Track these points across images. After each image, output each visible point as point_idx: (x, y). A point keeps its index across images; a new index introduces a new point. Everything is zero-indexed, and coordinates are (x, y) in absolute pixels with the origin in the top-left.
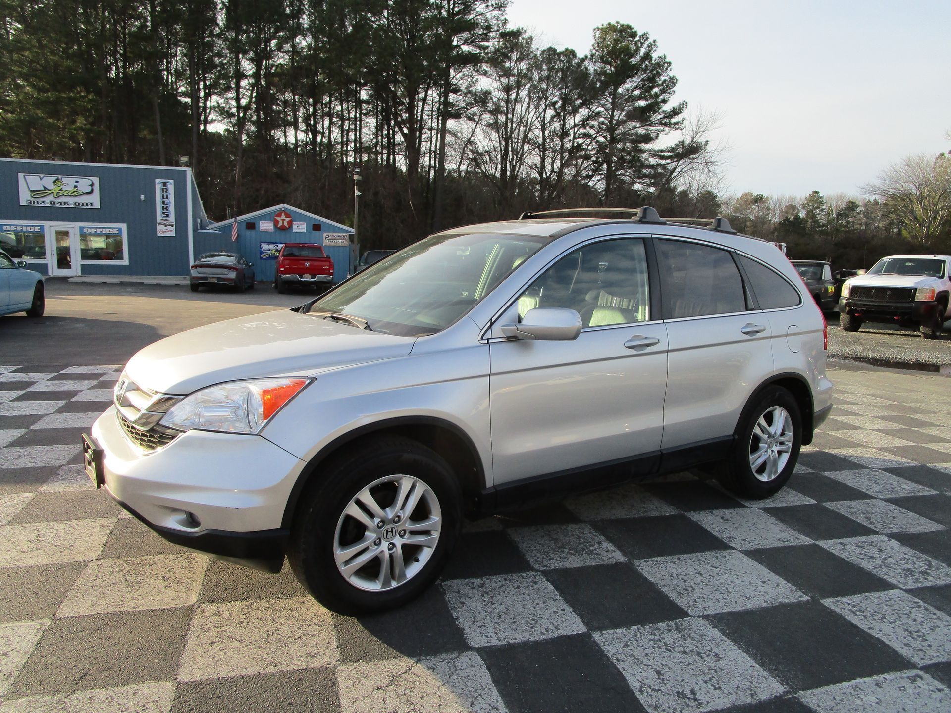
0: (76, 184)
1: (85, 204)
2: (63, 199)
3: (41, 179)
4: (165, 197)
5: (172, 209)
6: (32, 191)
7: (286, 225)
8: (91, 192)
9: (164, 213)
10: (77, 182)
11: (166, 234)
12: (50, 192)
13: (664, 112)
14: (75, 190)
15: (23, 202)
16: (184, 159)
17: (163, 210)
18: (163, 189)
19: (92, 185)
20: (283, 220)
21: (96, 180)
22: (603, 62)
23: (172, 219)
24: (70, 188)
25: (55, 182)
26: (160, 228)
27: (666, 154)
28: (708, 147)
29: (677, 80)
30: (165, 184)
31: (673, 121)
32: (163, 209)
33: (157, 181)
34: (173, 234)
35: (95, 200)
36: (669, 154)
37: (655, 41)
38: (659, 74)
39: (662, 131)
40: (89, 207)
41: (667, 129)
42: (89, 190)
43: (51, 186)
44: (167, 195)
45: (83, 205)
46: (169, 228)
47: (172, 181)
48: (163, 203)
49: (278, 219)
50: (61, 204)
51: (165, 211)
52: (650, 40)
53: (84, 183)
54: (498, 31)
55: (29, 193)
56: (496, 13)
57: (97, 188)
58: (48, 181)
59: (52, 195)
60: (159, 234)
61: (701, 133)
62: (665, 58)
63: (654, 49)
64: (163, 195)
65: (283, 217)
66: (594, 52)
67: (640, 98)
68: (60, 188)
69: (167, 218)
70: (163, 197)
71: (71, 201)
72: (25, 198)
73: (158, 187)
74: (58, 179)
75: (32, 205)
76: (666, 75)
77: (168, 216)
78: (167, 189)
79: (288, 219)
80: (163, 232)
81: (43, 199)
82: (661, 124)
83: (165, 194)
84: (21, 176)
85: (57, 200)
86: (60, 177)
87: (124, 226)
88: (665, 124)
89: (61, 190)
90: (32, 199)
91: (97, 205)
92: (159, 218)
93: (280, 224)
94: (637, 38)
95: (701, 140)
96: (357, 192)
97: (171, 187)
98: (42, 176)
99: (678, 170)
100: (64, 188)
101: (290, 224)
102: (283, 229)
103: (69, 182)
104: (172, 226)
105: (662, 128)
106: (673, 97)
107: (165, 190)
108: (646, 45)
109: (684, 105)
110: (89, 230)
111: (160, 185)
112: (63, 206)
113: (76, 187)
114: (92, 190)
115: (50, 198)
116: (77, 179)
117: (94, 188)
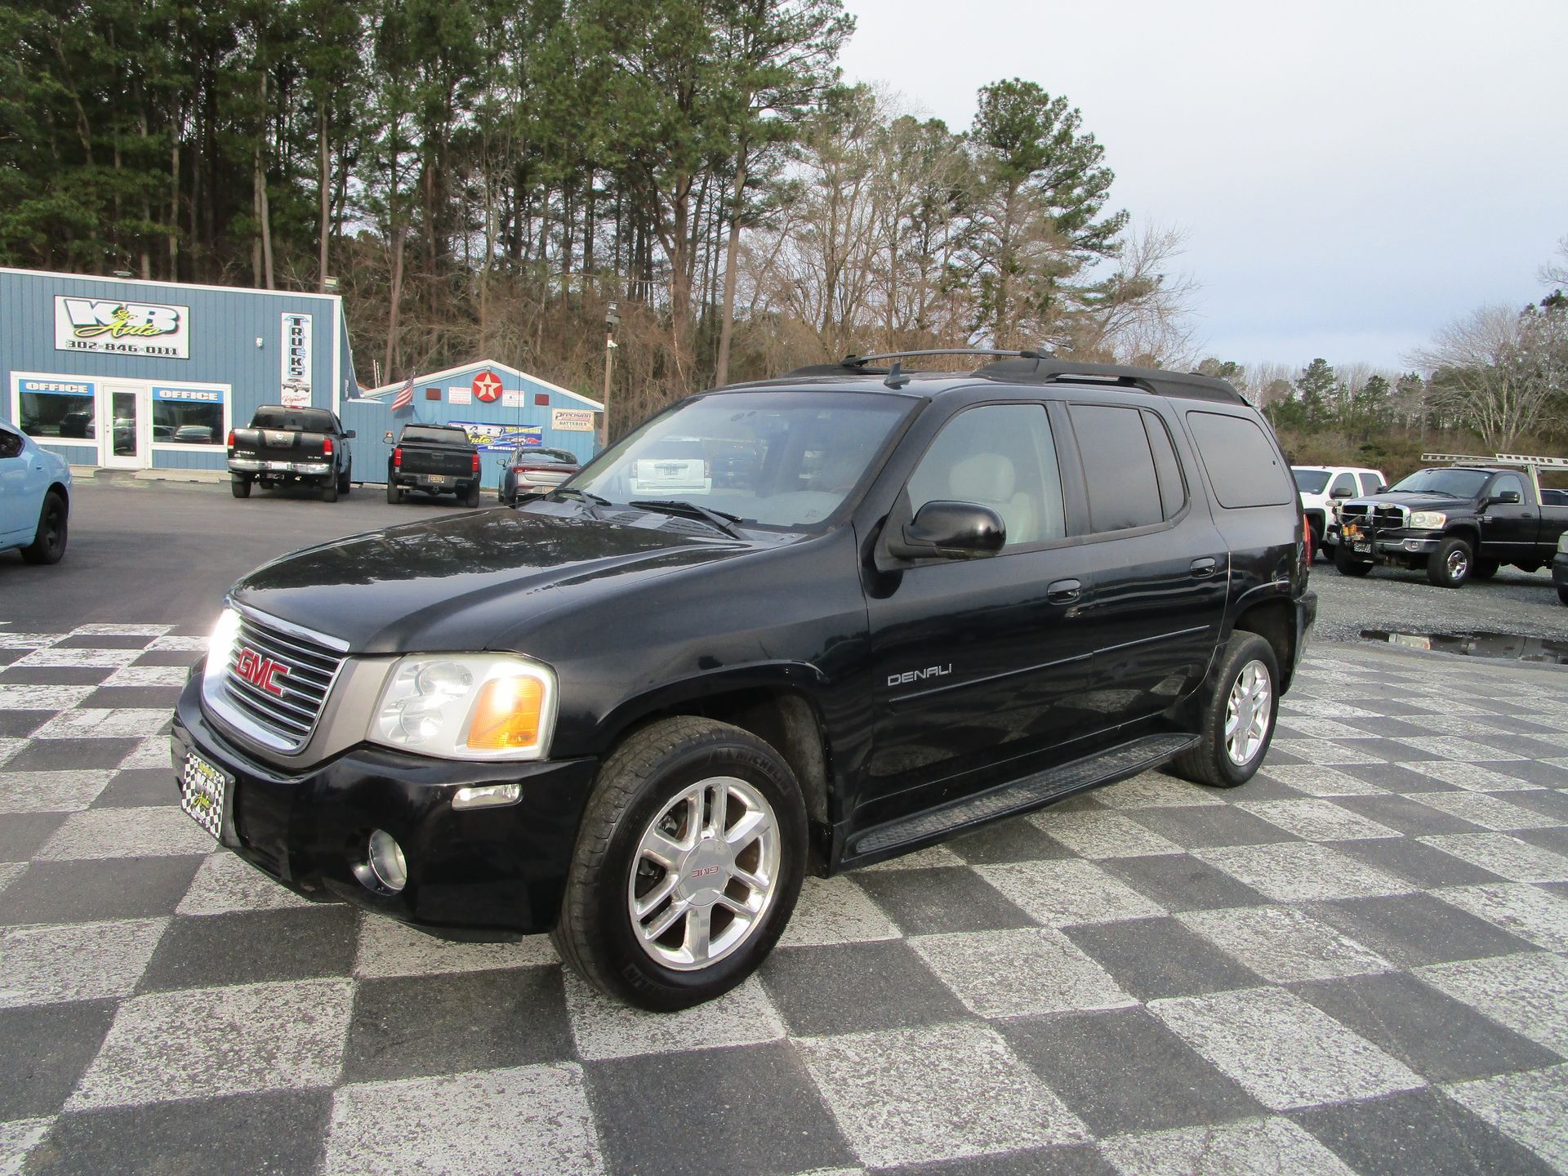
0: (151, 317)
1: (164, 351)
2: (127, 341)
3: (92, 307)
4: (297, 343)
5: (307, 363)
6: (76, 326)
7: (492, 394)
8: (174, 331)
9: (293, 370)
10: (152, 313)
11: (296, 404)
12: (105, 328)
13: (1090, 227)
14: (148, 326)
15: (61, 344)
16: (331, 282)
17: (293, 363)
18: (293, 329)
19: (177, 319)
20: (488, 386)
21: (183, 312)
22: (994, 145)
23: (307, 379)
24: (141, 323)
25: (115, 312)
26: (287, 393)
27: (1091, 295)
28: (1161, 286)
29: (1113, 176)
30: (297, 321)
31: (1106, 242)
32: (293, 361)
33: (285, 316)
34: (308, 404)
35: (180, 344)
36: (1100, 296)
37: (1077, 111)
38: (1083, 167)
39: (1088, 259)
40: (171, 355)
41: (1095, 255)
42: (172, 326)
43: (108, 319)
44: (300, 340)
45: (160, 352)
46: (302, 393)
47: (309, 317)
48: (294, 352)
49: (479, 384)
50: (124, 349)
51: (296, 365)
52: (1070, 109)
53: (163, 317)
54: (826, 87)
55: (72, 329)
56: (822, 57)
57: (184, 324)
58: (104, 311)
59: (108, 335)
60: (284, 403)
61: (1150, 262)
62: (1093, 139)
63: (1077, 123)
64: (294, 340)
65: (488, 381)
66: (979, 126)
67: (1052, 203)
68: (123, 322)
69: (298, 377)
70: (294, 343)
71: (141, 344)
72: (64, 337)
73: (286, 326)
74: (120, 308)
75: (76, 348)
76: (1095, 166)
77: (300, 373)
78: (300, 330)
79: (495, 385)
80: (292, 400)
81: (95, 340)
82: (1086, 246)
83: (297, 337)
84: (59, 300)
85: (117, 343)
86: (124, 304)
87: (226, 389)
88: (1093, 248)
89: (125, 326)
90: (77, 340)
91: (183, 353)
92: (286, 376)
93: (483, 393)
94: (1049, 106)
95: (1151, 273)
96: (611, 343)
97: (307, 328)
98: (94, 301)
99: (1113, 320)
100: (130, 323)
101: (499, 391)
102: (487, 400)
103: (138, 314)
104: (307, 391)
105: (1086, 253)
106: (1106, 203)
107: (296, 332)
108: (1062, 118)
109: (1123, 216)
110: (169, 393)
111: (289, 323)
112: (127, 352)
113: (150, 321)
114: (177, 327)
115: (106, 339)
116: (152, 310)
117: (180, 324)
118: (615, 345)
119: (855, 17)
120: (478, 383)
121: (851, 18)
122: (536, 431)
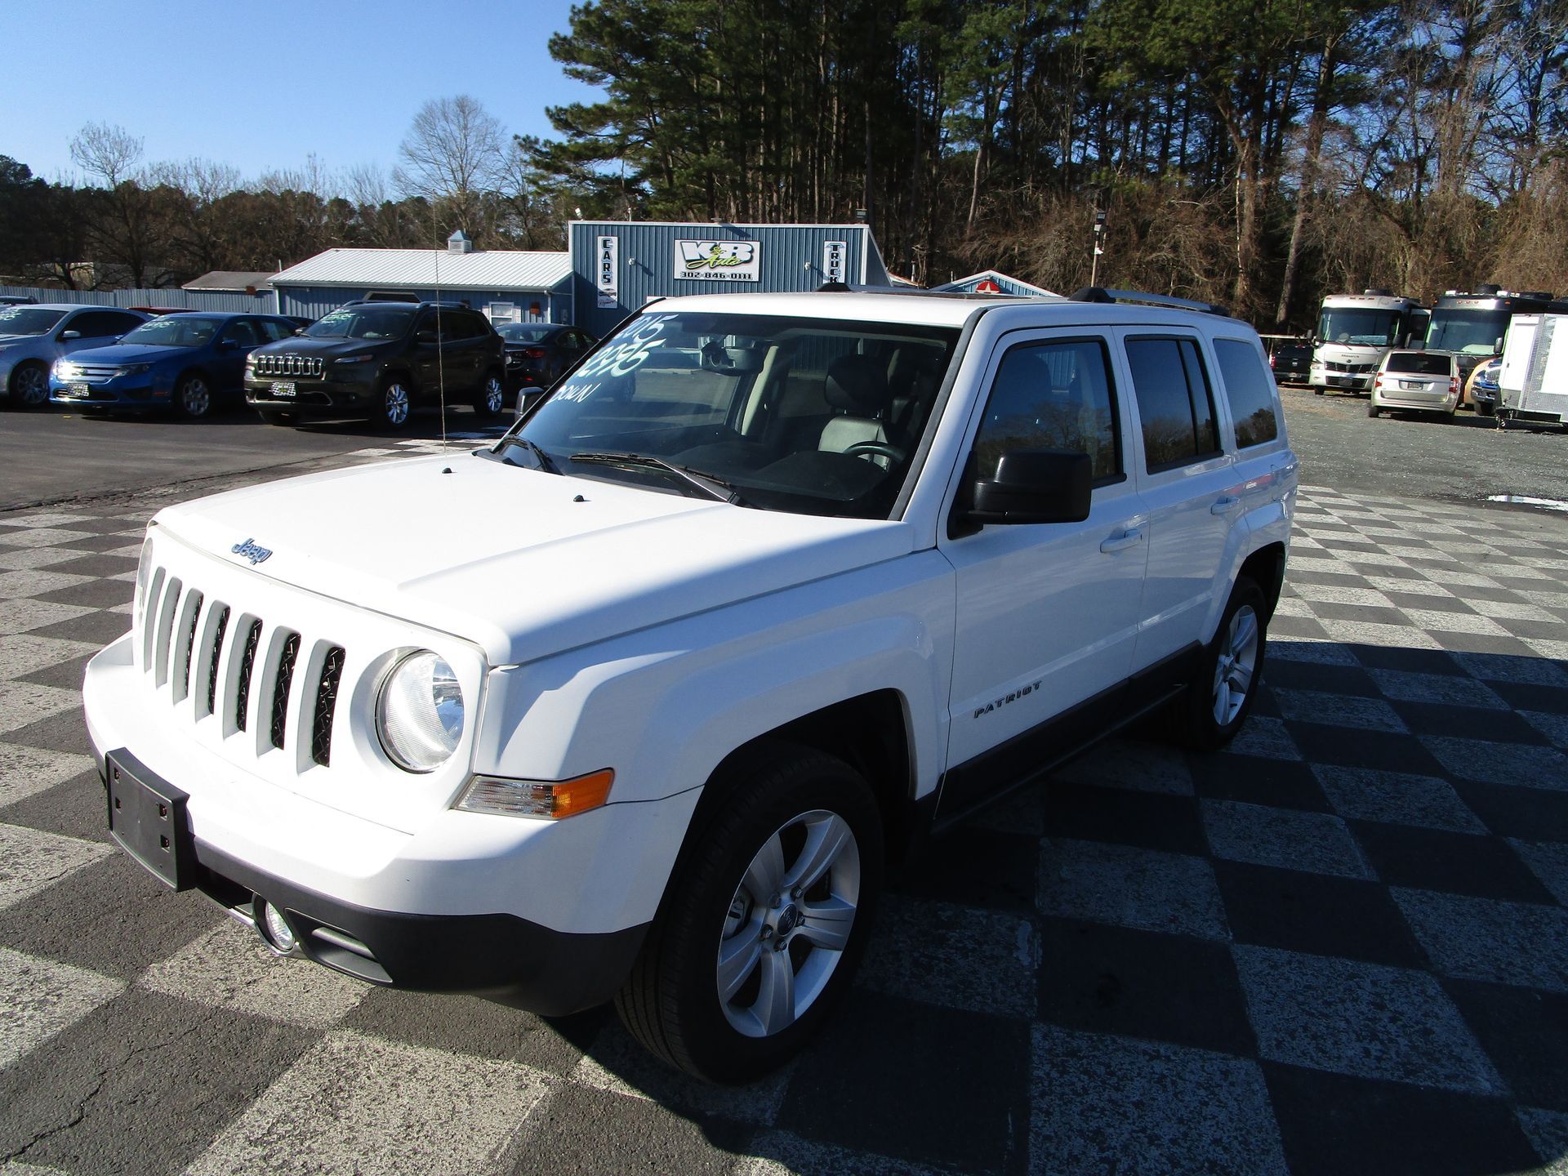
0: (735, 251)
1: (742, 276)
2: (719, 270)
3: (698, 246)
4: (834, 264)
5: (842, 280)
6: (688, 261)
8: (750, 261)
10: (736, 248)
12: (706, 261)
14: (732, 258)
15: (678, 275)
16: (863, 213)
18: (832, 254)
19: (752, 252)
21: (756, 245)
24: (727, 256)
25: (712, 249)
30: (835, 248)
32: (832, 280)
33: (827, 244)
35: (753, 270)
40: (747, 279)
42: (748, 258)
43: (707, 255)
44: (837, 263)
45: (740, 277)
47: (844, 244)
48: (832, 272)
50: (717, 276)
53: (743, 249)
55: (684, 263)
57: (757, 255)
58: (705, 248)
59: (707, 266)
64: (832, 262)
65: (988, 288)
68: (717, 256)
70: (832, 265)
71: (727, 272)
72: (680, 269)
73: (827, 252)
74: (715, 246)
75: (687, 278)
78: (837, 254)
79: (994, 292)
81: (697, 271)
83: (835, 260)
84: (677, 242)
85: (713, 272)
86: (718, 242)
89: (718, 259)
90: (687, 271)
91: (755, 278)
96: (1097, 251)
97: (842, 252)
98: (699, 242)
100: (722, 256)
103: (727, 248)
107: (834, 256)
111: (829, 249)
112: (719, 279)
113: (734, 254)
114: (752, 257)
115: (706, 269)
116: (736, 245)
117: (754, 254)
118: (1100, 252)
120: (980, 290)
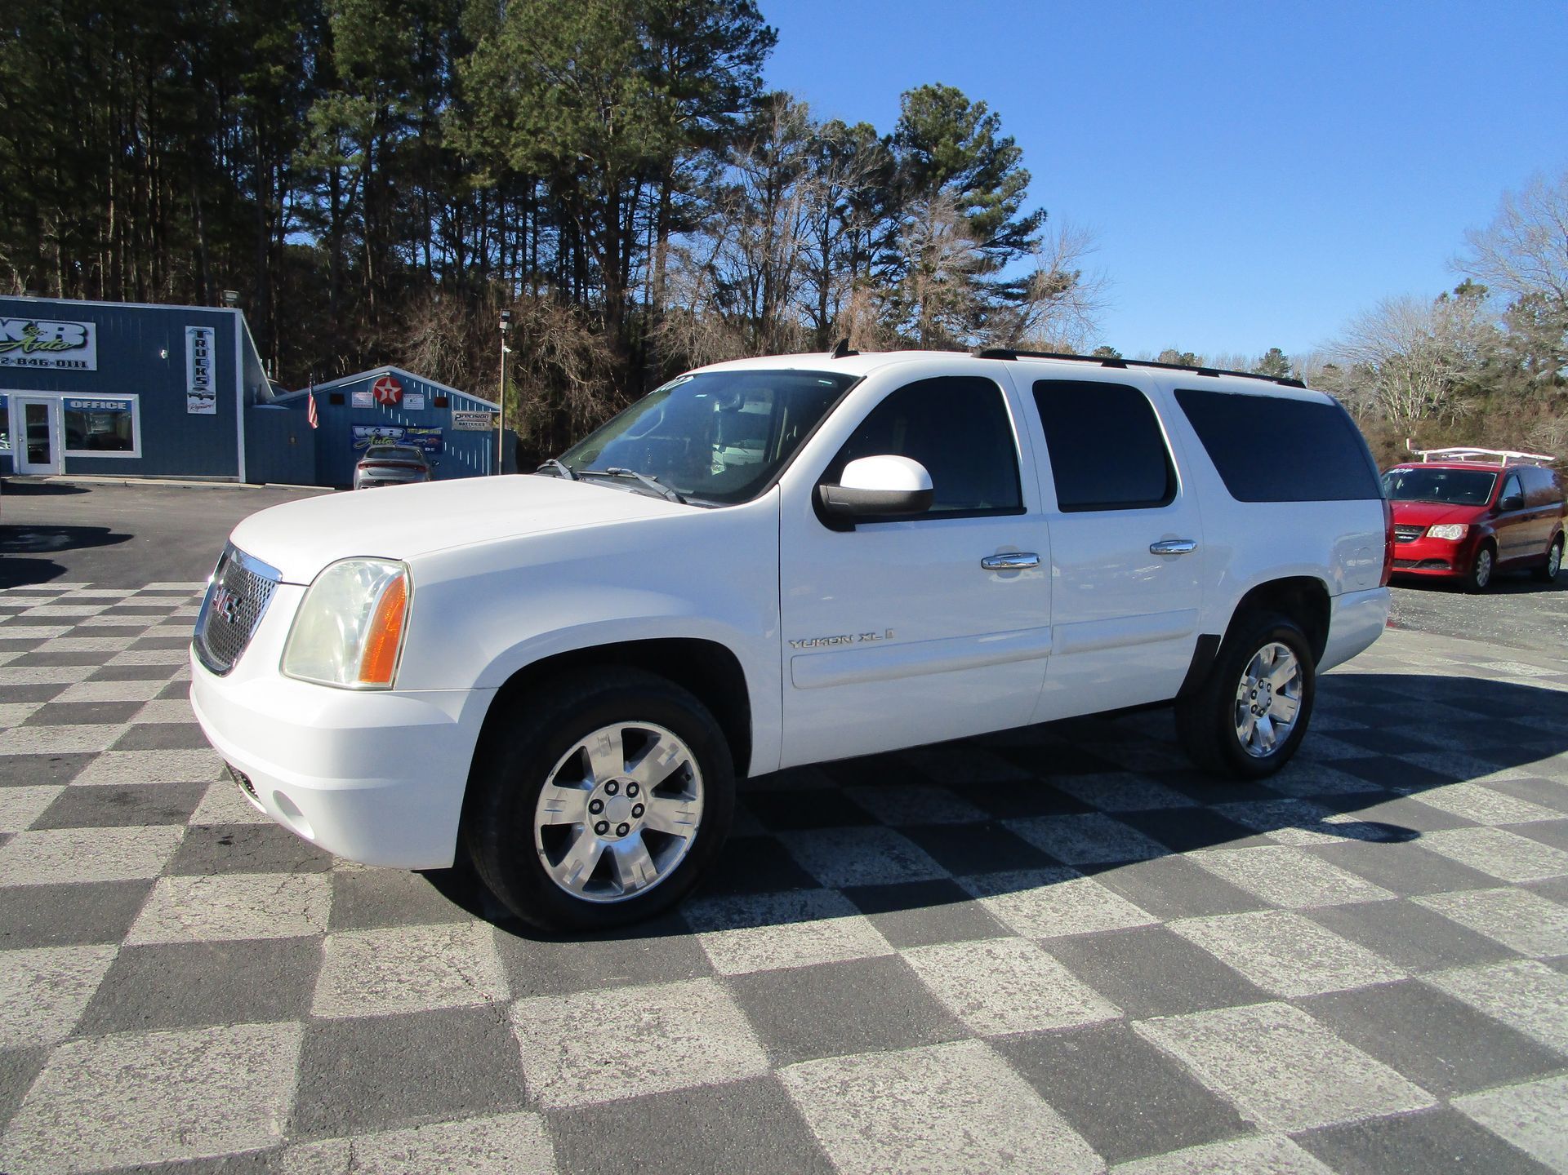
0: (60, 333)
1: (73, 365)
2: (38, 356)
3: (4, 324)
4: (201, 354)
5: (211, 372)
7: (393, 397)
8: (83, 345)
9: (198, 379)
10: (61, 329)
11: (201, 411)
12: (17, 344)
13: (1012, 226)
14: (57, 341)
16: (231, 295)
17: (198, 373)
18: (197, 341)
19: (85, 334)
20: (389, 391)
21: (91, 327)
22: (916, 145)
23: (211, 387)
24: (50, 338)
25: (25, 329)
26: (192, 401)
27: (1015, 291)
28: (1078, 280)
29: (1030, 176)
30: (200, 334)
31: (1026, 239)
32: (198, 371)
33: (188, 328)
34: (213, 411)
35: (89, 358)
36: (1020, 291)
37: (996, 115)
38: (1003, 168)
39: (1011, 254)
40: (80, 368)
41: (1017, 251)
42: (80, 340)
43: (19, 336)
44: (204, 351)
45: (70, 365)
46: (207, 401)
47: (212, 330)
48: (198, 362)
49: (381, 389)
50: (35, 363)
51: (201, 375)
52: (989, 113)
53: (72, 332)
54: (747, 96)
56: (745, 67)
57: (92, 339)
58: (15, 327)
59: (21, 349)
60: (190, 411)
61: (1067, 259)
62: (1013, 141)
63: (996, 126)
64: (197, 351)
65: (389, 385)
66: (901, 130)
67: (973, 203)
68: (34, 338)
69: (203, 386)
70: (198, 354)
71: (52, 357)
73: (190, 340)
74: (31, 325)
76: (1014, 167)
77: (205, 382)
78: (204, 343)
79: (396, 390)
80: (198, 408)
81: (7, 355)
82: (1008, 244)
83: (200, 348)
85: (29, 357)
86: (34, 321)
88: (1014, 244)
89: (35, 341)
91: (92, 366)
92: (190, 387)
93: (384, 396)
94: (969, 110)
95: (1068, 269)
96: (505, 349)
97: (210, 340)
98: (5, 319)
99: (1033, 315)
100: (41, 338)
101: (400, 396)
102: (389, 404)
103: (48, 330)
104: (212, 398)
105: (1009, 249)
106: (1024, 201)
107: (200, 342)
108: (981, 122)
109: (1040, 215)
110: (79, 403)
111: (192, 336)
112: (38, 366)
113: (59, 337)
114: (85, 341)
115: (19, 354)
116: (62, 326)
117: (89, 338)
119: (777, 30)
120: (379, 388)
121: (773, 31)
122: (438, 431)
